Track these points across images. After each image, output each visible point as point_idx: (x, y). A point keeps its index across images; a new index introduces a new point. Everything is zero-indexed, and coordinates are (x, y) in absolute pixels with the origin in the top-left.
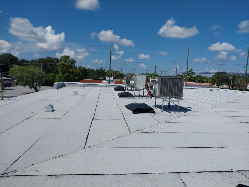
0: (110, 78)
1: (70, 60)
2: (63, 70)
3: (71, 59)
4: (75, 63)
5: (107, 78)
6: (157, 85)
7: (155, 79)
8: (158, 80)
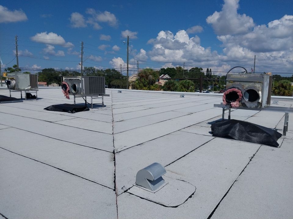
6: (81, 84)
7: (78, 78)
8: (83, 79)
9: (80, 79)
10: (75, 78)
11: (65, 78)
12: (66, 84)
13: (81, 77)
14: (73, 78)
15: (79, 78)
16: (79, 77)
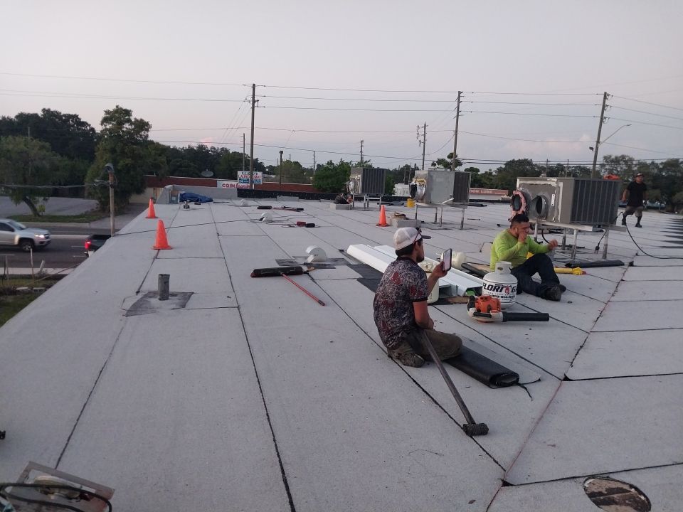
0: (252, 175)
1: (133, 120)
2: (113, 151)
3: (136, 119)
4: (147, 130)
5: (240, 173)
6: (553, 197)
7: (549, 183)
8: (561, 184)
9: (554, 184)
10: (542, 183)
11: (522, 182)
12: (521, 196)
13: (555, 180)
14: (538, 182)
15: (553, 181)
16: (553, 179)
